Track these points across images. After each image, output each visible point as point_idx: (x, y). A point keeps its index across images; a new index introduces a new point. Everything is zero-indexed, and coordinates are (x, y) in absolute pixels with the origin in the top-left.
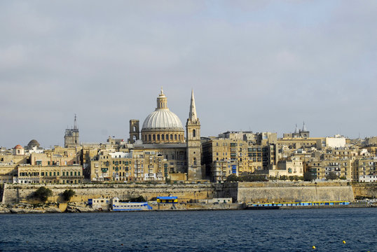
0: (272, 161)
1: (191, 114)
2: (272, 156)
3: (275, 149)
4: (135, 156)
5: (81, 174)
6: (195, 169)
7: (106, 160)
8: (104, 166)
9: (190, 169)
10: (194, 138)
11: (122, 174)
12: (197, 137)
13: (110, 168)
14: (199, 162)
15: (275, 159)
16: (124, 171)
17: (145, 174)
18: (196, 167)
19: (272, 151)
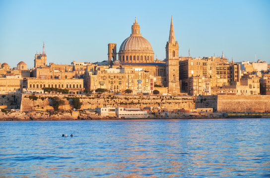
0: (236, 78)
1: (171, 38)
2: (236, 74)
3: (238, 68)
4: (127, 72)
5: (82, 87)
6: (174, 84)
7: (102, 75)
8: (101, 80)
9: (170, 84)
10: (174, 58)
11: (116, 87)
12: (176, 57)
13: (107, 81)
14: (178, 78)
15: (238, 76)
16: (118, 84)
17: (135, 88)
18: (175, 82)
19: (236, 70)
